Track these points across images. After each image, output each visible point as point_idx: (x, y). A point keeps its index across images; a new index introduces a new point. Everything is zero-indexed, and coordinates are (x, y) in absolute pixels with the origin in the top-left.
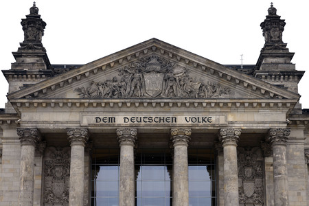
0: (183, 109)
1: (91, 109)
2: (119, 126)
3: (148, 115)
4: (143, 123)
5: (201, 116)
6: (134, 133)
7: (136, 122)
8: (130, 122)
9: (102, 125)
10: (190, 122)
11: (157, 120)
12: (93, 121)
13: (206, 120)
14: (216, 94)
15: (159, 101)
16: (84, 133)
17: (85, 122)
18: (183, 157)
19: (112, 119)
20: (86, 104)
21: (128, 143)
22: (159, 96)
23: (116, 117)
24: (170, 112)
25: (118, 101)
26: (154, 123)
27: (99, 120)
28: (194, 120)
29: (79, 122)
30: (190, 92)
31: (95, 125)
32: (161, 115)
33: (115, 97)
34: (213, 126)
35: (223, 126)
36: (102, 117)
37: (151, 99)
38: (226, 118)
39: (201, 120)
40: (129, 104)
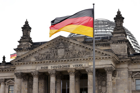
0: (72, 62)
1: (39, 64)
2: (49, 70)
3: (59, 65)
4: (58, 68)
5: (79, 64)
6: (54, 72)
7: (55, 68)
8: (53, 68)
9: (43, 70)
10: (75, 67)
11: (63, 67)
12: (40, 68)
13: (81, 65)
14: (84, 55)
15: (62, 60)
16: (37, 73)
17: (37, 69)
18: (72, 80)
19: (47, 67)
20: (37, 63)
21: (53, 76)
22: (63, 58)
23: (48, 67)
24: (67, 63)
25: (48, 61)
26: (62, 68)
27: (42, 68)
28: (76, 66)
29: (35, 69)
30: (75, 55)
31: (41, 70)
32: (64, 65)
33: (48, 59)
34: (83, 67)
35: (87, 67)
36: (43, 67)
37: (59, 59)
38: (88, 64)
39: (79, 66)
40: (52, 62)
